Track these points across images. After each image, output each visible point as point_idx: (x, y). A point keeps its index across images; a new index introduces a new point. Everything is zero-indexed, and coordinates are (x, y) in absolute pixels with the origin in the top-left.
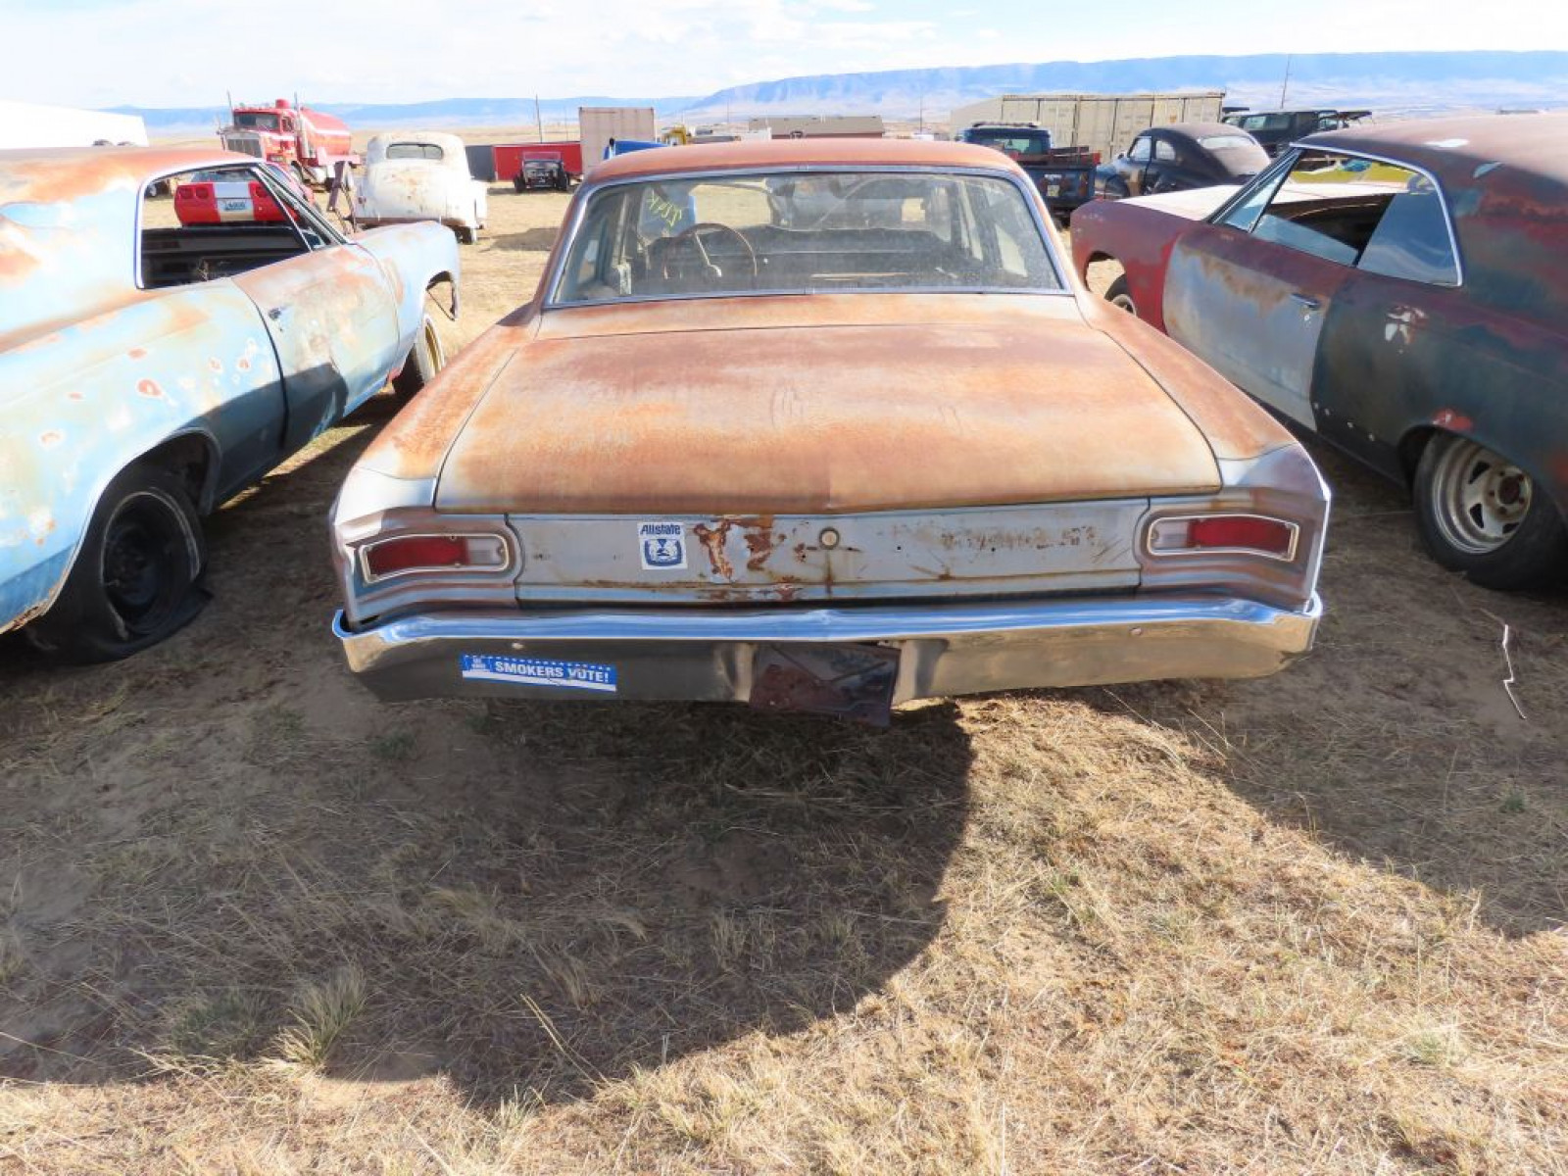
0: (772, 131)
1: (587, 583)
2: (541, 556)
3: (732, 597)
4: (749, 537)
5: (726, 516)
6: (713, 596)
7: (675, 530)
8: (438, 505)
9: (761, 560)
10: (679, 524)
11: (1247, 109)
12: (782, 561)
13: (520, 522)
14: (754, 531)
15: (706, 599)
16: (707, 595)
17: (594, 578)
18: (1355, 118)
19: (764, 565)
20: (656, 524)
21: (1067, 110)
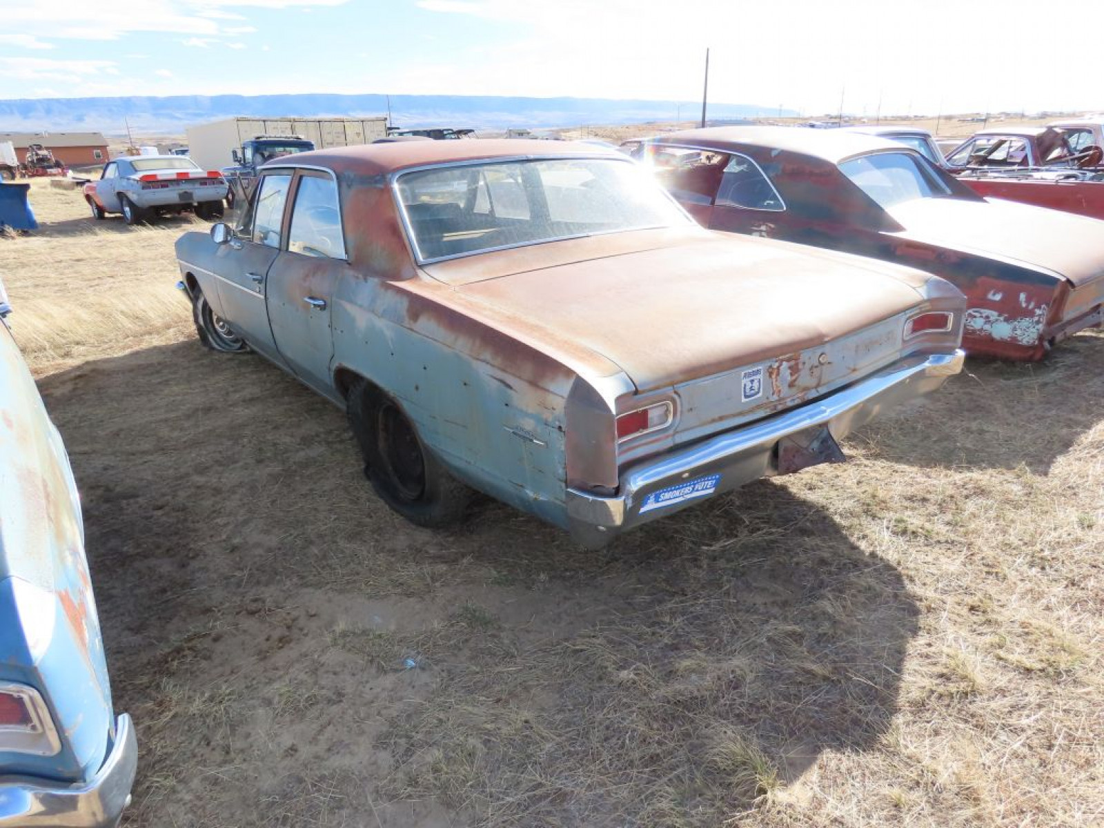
0: (14, 145)
1: (714, 421)
2: (691, 409)
3: (780, 408)
4: (790, 368)
5: (781, 358)
6: (772, 410)
7: (758, 372)
8: (639, 389)
9: (795, 380)
10: (760, 368)
11: (398, 128)
12: (805, 379)
13: (681, 388)
14: (792, 363)
15: (768, 412)
16: (768, 410)
17: (716, 416)
18: (466, 134)
19: (796, 383)
20: (750, 371)
21: (286, 128)
